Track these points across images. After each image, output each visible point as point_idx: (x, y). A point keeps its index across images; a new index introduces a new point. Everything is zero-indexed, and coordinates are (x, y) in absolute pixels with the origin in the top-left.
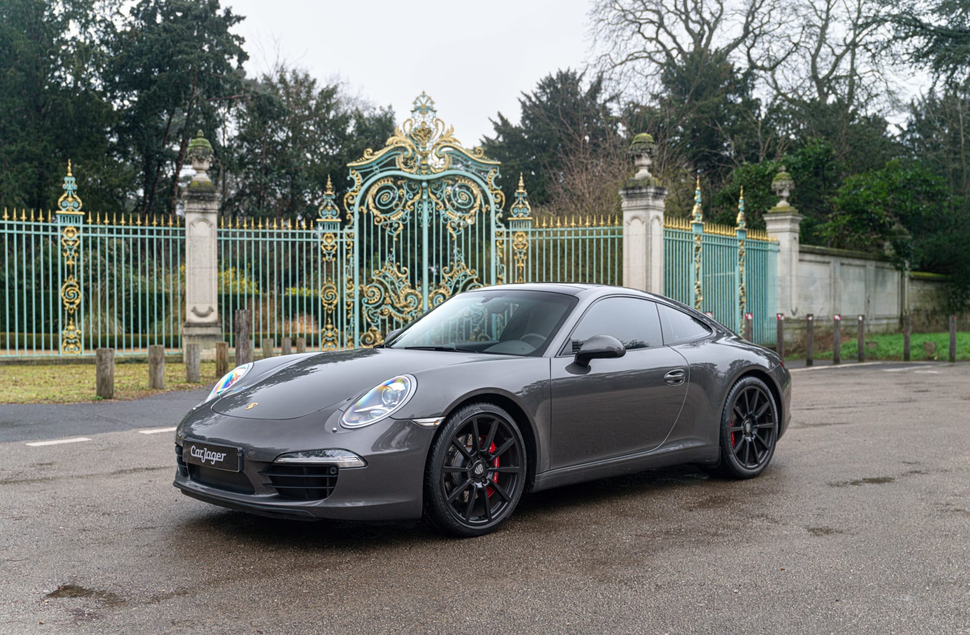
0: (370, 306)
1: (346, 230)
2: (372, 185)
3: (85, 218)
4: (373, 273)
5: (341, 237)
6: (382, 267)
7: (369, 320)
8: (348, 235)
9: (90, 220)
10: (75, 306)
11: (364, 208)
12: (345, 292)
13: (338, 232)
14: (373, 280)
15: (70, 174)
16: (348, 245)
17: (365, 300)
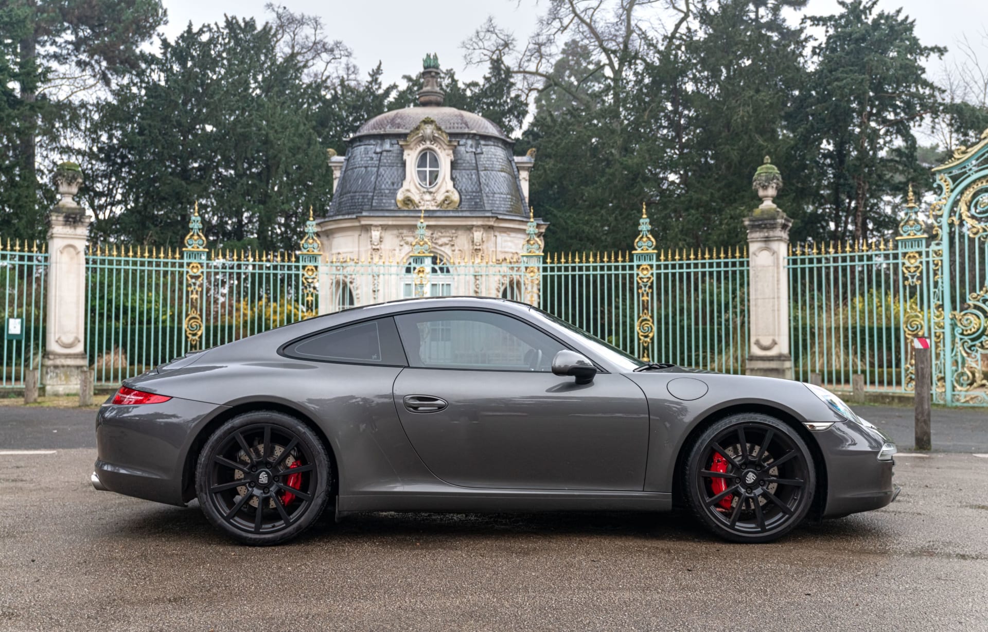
0: (966, 338)
1: (933, 247)
2: (966, 188)
3: (658, 256)
4: (968, 296)
5: (928, 256)
6: (981, 289)
7: (965, 355)
8: (936, 253)
9: (662, 257)
10: (648, 340)
11: (956, 219)
12: (932, 321)
13: (923, 249)
14: (969, 306)
15: (644, 216)
16: (936, 265)
17: (958, 330)
